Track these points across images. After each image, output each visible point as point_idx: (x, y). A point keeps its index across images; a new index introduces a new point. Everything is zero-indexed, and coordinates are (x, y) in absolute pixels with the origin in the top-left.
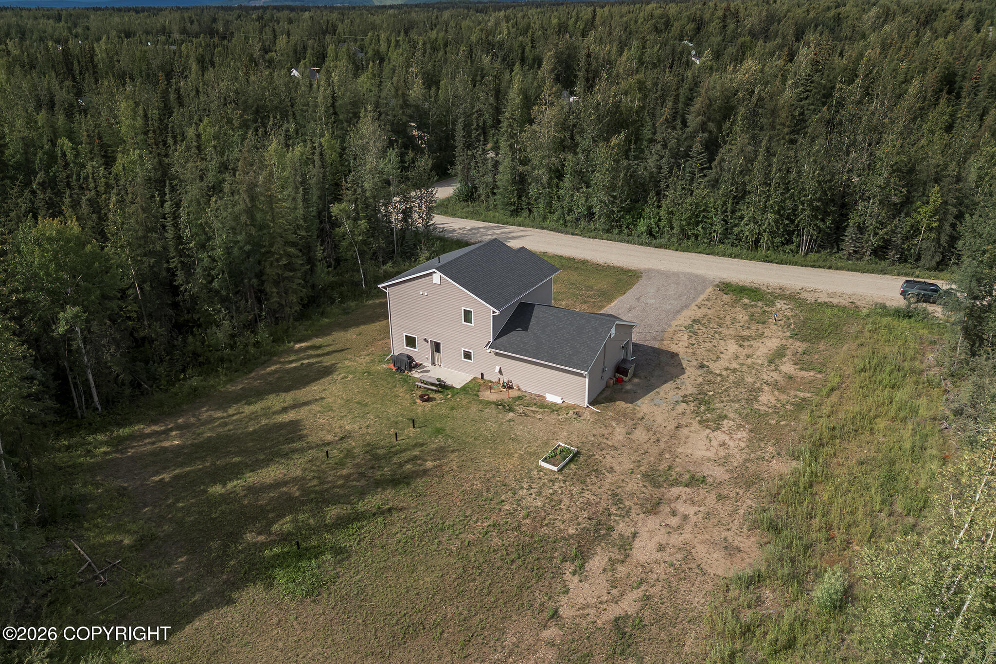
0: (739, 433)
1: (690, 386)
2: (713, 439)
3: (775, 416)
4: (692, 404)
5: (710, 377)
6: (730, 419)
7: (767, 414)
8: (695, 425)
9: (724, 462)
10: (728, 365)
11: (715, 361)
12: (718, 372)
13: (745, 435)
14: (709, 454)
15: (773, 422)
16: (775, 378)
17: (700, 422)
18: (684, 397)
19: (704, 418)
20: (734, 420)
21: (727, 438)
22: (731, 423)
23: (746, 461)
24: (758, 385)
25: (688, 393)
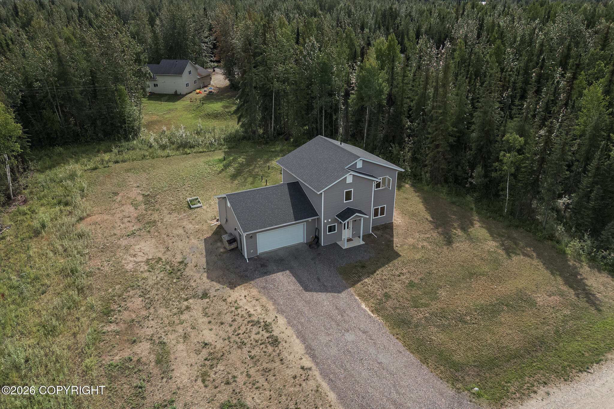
0: (132, 267)
1: (192, 273)
2: (143, 255)
3: (119, 292)
4: (176, 265)
5: (190, 292)
6: (145, 271)
7: (126, 290)
8: (160, 255)
9: (127, 249)
10: (191, 313)
11: (204, 309)
12: (191, 301)
13: (127, 268)
14: (138, 247)
15: (117, 287)
16: (145, 329)
17: (160, 259)
18: (186, 265)
19: (160, 262)
20: (142, 272)
21: (136, 260)
22: (142, 269)
23: (115, 255)
24: (152, 310)
25: (187, 269)
